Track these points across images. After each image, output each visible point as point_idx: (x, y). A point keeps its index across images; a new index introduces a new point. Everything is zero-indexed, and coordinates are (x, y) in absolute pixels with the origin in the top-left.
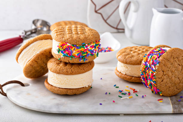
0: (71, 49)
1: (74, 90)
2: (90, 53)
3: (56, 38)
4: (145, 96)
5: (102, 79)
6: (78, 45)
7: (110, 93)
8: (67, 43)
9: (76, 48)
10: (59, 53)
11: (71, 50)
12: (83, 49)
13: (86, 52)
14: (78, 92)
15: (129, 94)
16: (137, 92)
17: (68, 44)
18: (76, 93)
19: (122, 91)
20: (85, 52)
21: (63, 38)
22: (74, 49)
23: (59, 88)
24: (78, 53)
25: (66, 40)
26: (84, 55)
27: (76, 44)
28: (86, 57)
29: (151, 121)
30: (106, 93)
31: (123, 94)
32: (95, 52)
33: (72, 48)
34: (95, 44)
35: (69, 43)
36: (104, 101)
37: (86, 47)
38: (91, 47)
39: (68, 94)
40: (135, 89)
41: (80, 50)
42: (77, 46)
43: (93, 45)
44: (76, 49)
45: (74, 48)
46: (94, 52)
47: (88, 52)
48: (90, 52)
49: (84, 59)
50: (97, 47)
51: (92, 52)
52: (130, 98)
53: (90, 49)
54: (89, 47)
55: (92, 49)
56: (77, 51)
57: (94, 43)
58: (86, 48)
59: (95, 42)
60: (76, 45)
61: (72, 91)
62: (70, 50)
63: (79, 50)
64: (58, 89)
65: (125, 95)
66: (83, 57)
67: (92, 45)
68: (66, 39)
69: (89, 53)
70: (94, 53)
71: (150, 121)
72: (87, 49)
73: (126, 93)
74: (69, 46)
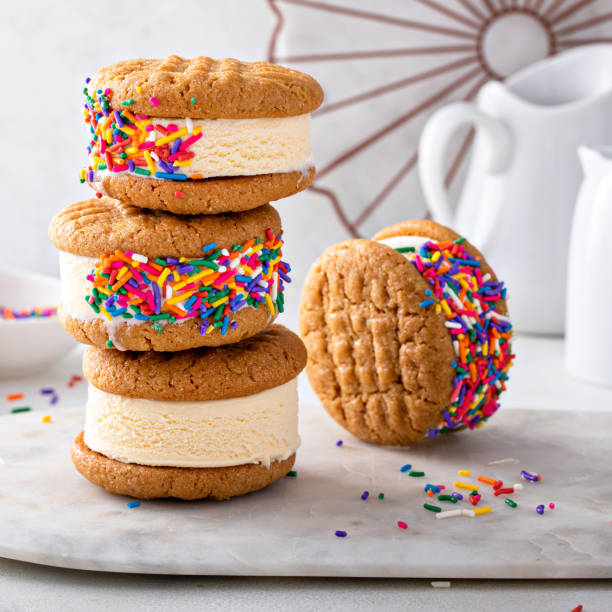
0: (152, 278)
1: (203, 476)
2: (246, 295)
3: (75, 239)
4: (552, 506)
5: (344, 444)
6: (187, 257)
7: (381, 496)
8: (129, 255)
9: (175, 274)
10: (97, 309)
11: (155, 283)
12: (211, 271)
13: (226, 288)
14: (224, 488)
15: (476, 498)
16: (511, 491)
17: (138, 259)
18: (215, 493)
19: (443, 487)
20: (221, 287)
21: (107, 232)
22: (170, 278)
23: (134, 464)
24: (190, 293)
25: (123, 241)
26: (216, 305)
27: (173, 251)
28: (228, 311)
29: (580, 608)
30: (365, 496)
31: (444, 499)
32: (265, 285)
33: (158, 274)
34: (261, 247)
35: (140, 253)
36: (356, 523)
37: (225, 261)
38: (243, 261)
39: (174, 493)
40: (501, 484)
41: (195, 279)
42: (182, 260)
43: (255, 255)
44: (177, 277)
45: (167, 272)
46: (262, 289)
47: (233, 285)
48: (246, 289)
49: (222, 320)
50: (272, 263)
51: (253, 287)
52: (477, 515)
53: (242, 271)
54: (235, 263)
55: (254, 274)
56: (183, 285)
57: (256, 244)
58: (223, 269)
59: (262, 237)
60: (172, 257)
61: (193, 477)
62: (151, 288)
63: (189, 281)
64: (129, 468)
65: (454, 502)
66: (214, 314)
67: (249, 252)
68: (124, 235)
69: (240, 291)
70: (262, 294)
71: (575, 606)
72: (230, 273)
73: (460, 498)
74: (141, 264)
